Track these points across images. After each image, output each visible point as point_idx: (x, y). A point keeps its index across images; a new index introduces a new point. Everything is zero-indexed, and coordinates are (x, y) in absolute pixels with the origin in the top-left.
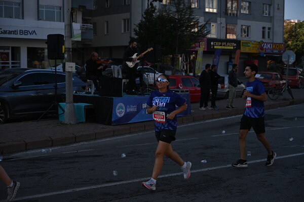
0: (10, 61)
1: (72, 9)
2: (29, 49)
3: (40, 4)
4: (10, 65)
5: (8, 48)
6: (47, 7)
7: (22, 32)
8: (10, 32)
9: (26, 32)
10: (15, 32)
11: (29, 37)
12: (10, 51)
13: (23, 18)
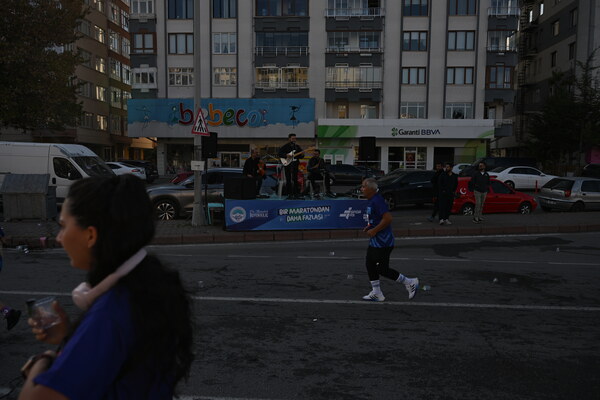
0: (416, 162)
1: (486, 104)
2: (436, 149)
3: (447, 101)
4: (416, 166)
5: (414, 148)
6: (456, 104)
7: (424, 132)
8: (411, 133)
9: (429, 132)
10: (416, 132)
11: (431, 136)
12: (416, 152)
13: (427, 118)
